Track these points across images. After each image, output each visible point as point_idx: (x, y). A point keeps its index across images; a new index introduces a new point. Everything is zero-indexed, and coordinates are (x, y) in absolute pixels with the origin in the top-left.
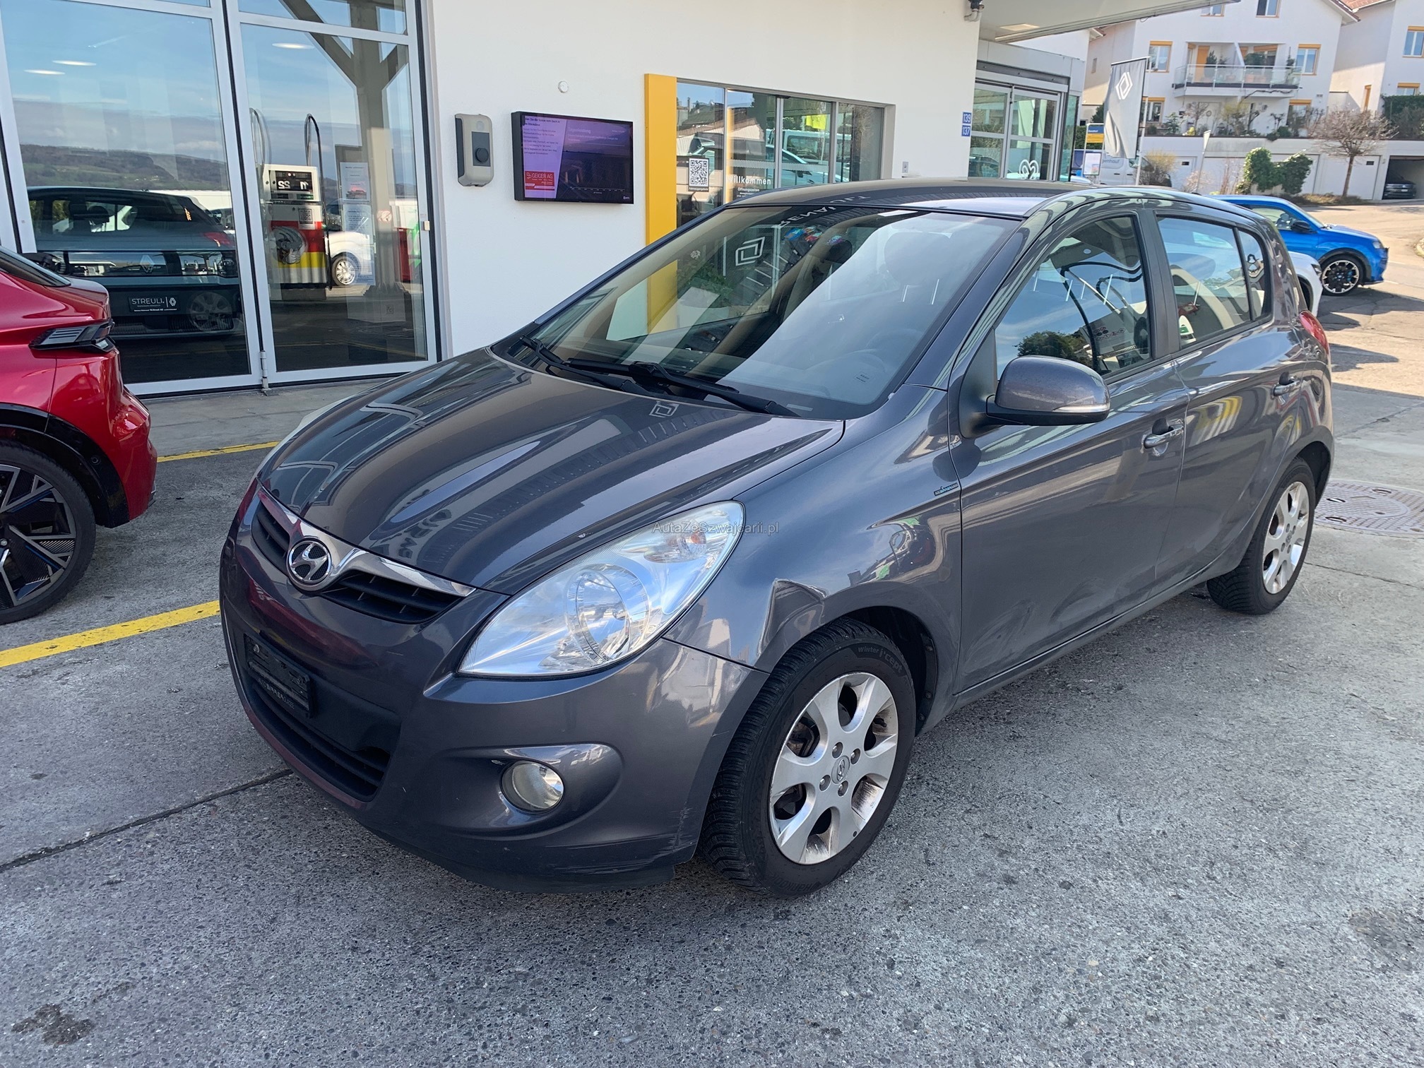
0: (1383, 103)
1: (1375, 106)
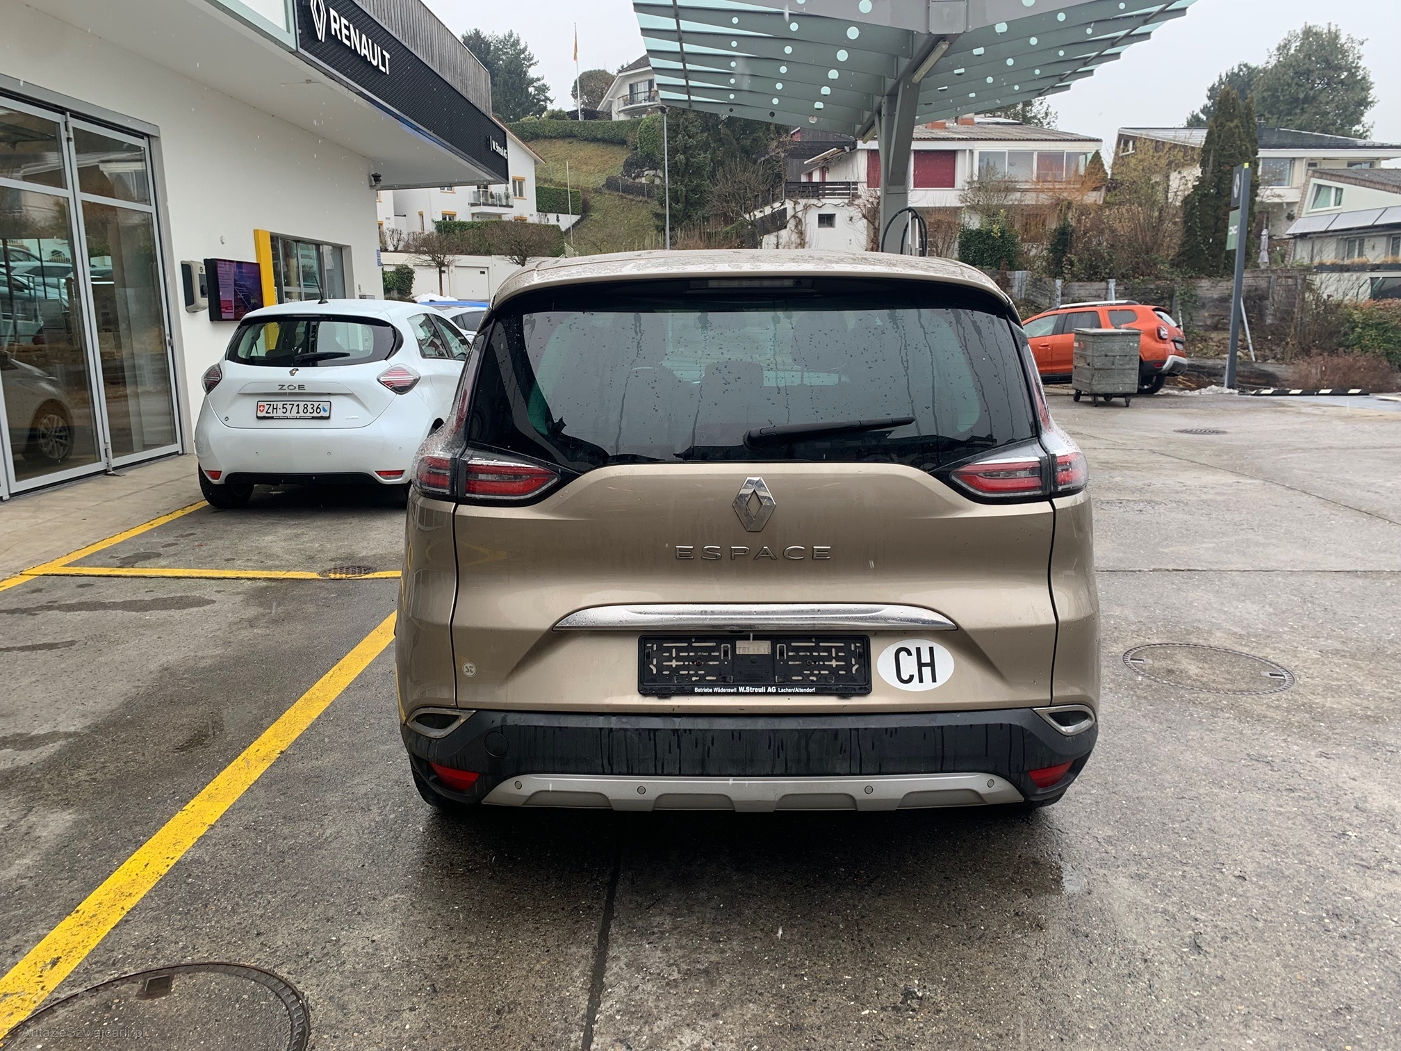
0: (434, 226)
1: (430, 228)
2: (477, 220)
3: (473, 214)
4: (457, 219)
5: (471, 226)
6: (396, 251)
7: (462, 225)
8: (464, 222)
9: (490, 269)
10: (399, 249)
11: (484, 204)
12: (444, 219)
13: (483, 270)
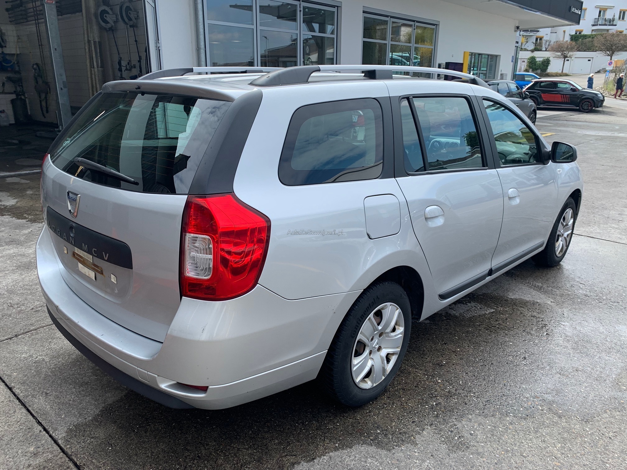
0: (570, 37)
1: (567, 38)
2: (594, 33)
3: (593, 30)
4: (582, 33)
5: (589, 36)
6: (546, 51)
7: (585, 36)
8: (586, 35)
9: (594, 59)
10: (547, 50)
11: (600, 25)
12: (576, 33)
13: (589, 59)
